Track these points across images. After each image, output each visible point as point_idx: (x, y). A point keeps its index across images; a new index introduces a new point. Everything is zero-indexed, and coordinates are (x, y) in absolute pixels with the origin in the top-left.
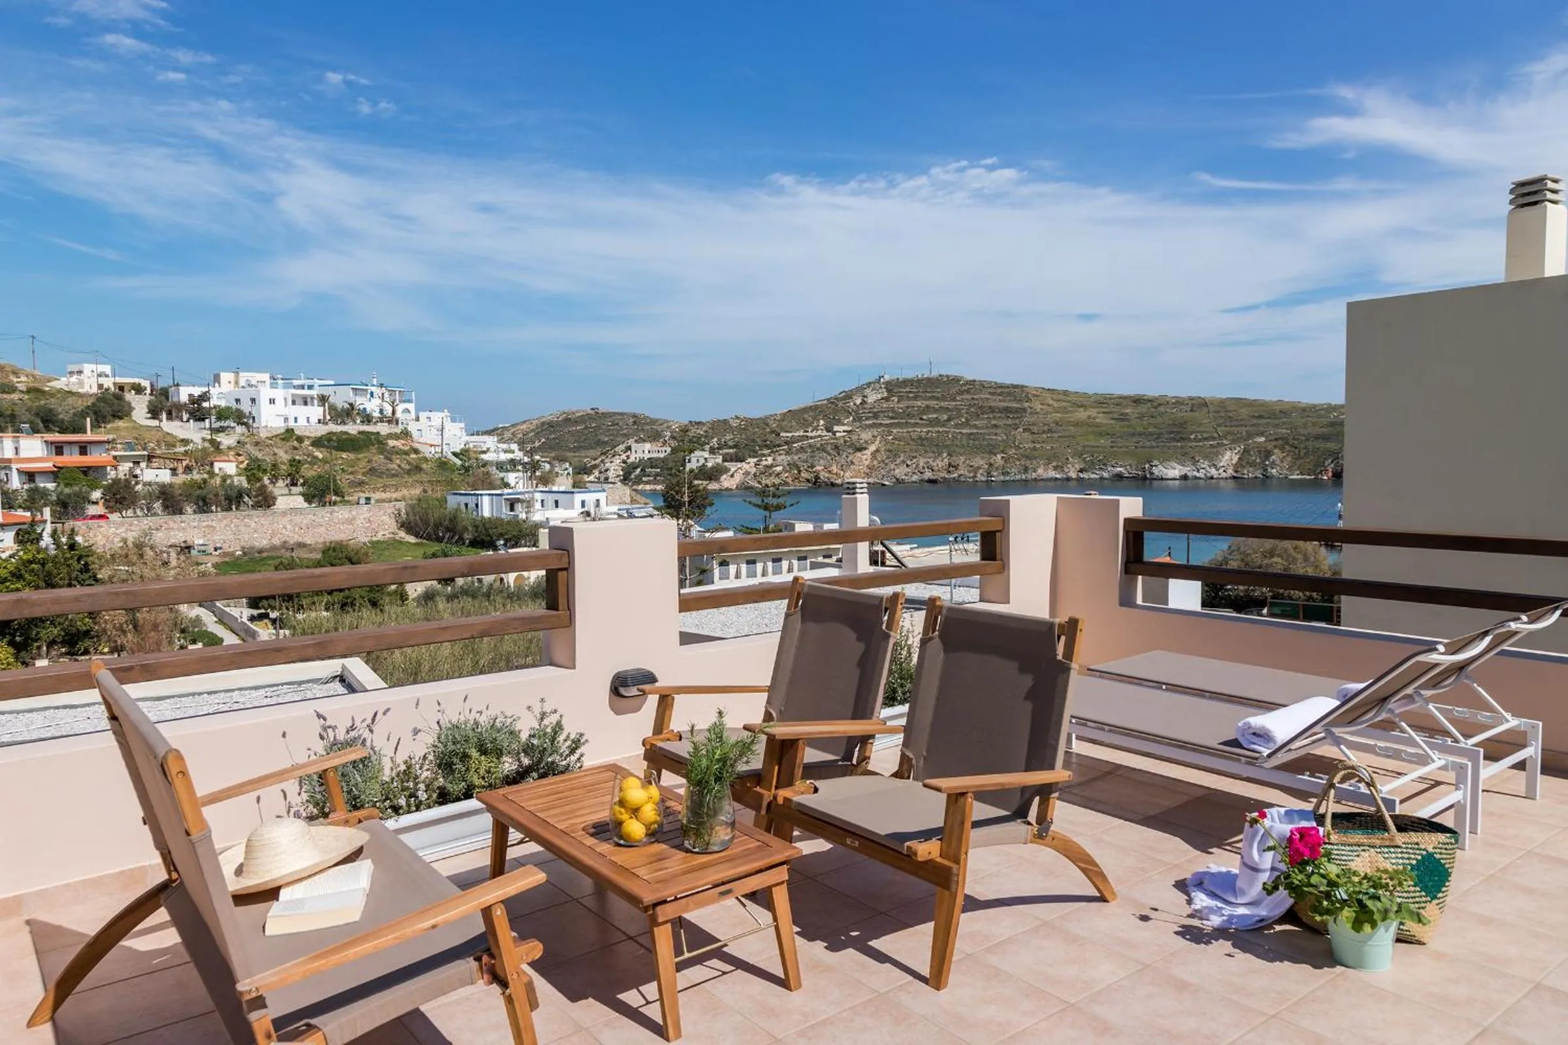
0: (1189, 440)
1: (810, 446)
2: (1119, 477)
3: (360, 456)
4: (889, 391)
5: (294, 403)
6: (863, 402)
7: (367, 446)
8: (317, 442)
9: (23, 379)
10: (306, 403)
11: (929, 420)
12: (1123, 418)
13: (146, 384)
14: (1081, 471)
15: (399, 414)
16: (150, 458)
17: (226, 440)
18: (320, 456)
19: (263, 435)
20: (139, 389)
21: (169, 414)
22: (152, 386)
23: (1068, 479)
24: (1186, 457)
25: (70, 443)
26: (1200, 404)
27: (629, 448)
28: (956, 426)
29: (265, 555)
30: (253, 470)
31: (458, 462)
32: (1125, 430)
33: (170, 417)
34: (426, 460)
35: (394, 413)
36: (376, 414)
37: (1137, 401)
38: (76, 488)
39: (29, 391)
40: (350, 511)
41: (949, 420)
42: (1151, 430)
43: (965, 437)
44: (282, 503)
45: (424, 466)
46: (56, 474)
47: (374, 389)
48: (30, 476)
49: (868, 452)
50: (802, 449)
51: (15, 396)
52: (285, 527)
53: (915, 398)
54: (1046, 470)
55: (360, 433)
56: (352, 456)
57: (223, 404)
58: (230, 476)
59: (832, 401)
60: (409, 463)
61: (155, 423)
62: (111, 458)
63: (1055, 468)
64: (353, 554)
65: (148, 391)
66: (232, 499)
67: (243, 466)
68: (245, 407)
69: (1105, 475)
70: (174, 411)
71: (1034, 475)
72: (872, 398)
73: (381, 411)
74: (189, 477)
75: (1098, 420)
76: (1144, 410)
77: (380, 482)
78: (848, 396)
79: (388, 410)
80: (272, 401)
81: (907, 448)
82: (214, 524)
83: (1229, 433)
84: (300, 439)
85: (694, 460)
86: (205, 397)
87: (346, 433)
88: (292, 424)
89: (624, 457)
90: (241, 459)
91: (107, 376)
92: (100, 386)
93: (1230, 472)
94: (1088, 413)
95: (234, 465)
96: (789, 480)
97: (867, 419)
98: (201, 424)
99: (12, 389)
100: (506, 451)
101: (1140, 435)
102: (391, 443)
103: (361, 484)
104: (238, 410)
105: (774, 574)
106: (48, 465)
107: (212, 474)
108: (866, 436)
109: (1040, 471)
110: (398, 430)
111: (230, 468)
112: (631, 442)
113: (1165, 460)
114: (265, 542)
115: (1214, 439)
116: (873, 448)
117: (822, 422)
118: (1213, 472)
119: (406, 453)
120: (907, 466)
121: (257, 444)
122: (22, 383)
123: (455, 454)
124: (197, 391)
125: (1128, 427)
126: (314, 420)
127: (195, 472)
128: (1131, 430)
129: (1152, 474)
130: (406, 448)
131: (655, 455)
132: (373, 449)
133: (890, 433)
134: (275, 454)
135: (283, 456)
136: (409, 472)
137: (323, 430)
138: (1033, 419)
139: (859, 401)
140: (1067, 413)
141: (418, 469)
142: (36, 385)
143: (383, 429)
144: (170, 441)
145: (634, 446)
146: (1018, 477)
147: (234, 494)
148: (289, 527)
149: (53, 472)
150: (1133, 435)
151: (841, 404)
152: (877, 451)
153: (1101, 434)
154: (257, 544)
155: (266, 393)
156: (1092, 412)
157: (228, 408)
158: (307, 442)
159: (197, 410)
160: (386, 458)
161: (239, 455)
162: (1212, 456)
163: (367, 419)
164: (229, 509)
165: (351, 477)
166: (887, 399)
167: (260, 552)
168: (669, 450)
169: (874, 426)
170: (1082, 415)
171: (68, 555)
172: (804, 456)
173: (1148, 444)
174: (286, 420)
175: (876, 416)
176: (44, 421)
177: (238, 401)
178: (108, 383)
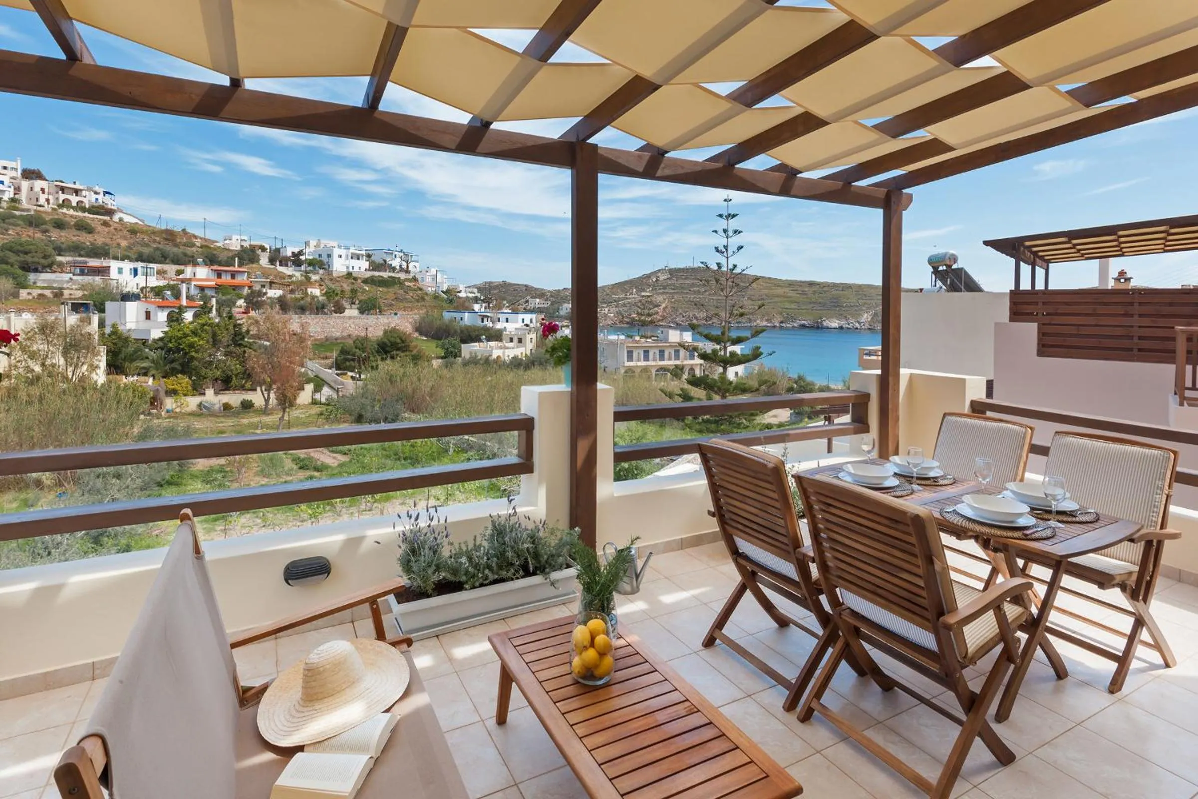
0: (843, 306)
1: (629, 303)
2: (803, 326)
3: (390, 290)
4: (671, 274)
5: (352, 258)
6: (657, 280)
7: (394, 285)
8: (366, 281)
9: (199, 240)
10: (358, 259)
11: (694, 291)
12: (804, 293)
13: (267, 246)
14: (781, 322)
15: (410, 268)
16: (271, 283)
17: (314, 277)
18: (367, 289)
19: (335, 275)
20: (263, 249)
21: (280, 262)
22: (270, 248)
23: (775, 327)
24: (840, 316)
25: (226, 271)
26: (848, 287)
27: (527, 301)
28: (710, 295)
29: (339, 341)
30: (329, 294)
31: (446, 297)
32: (805, 300)
33: (281, 265)
34: (426, 294)
35: (408, 267)
36: (398, 267)
37: (811, 284)
38: (229, 297)
39: (202, 247)
40: (388, 319)
41: (705, 291)
42: (820, 300)
43: (715, 302)
44: (348, 313)
45: (426, 298)
46: (218, 288)
47: (396, 253)
48: (202, 289)
49: (661, 308)
50: (624, 305)
51: (194, 249)
52: (350, 326)
53: (686, 279)
54: (761, 321)
55: (389, 277)
56: (385, 289)
57: (311, 257)
58: (317, 297)
59: (641, 279)
60: (418, 296)
61: (273, 267)
62: (249, 282)
63: (767, 320)
64: (402, 335)
65: (268, 250)
66: (319, 309)
67: (323, 292)
68: (324, 259)
69: (795, 325)
70: (284, 262)
71: (755, 324)
72: (662, 277)
73: (400, 266)
74: (293, 296)
75: (789, 295)
76: (816, 289)
77: (402, 305)
78: (648, 276)
79: (404, 265)
80: (340, 256)
81: (683, 306)
82: (309, 321)
83: (865, 303)
84: (355, 279)
85: (564, 309)
86: (301, 253)
87: (382, 277)
88: (351, 270)
89: (524, 306)
90: (322, 287)
91: (246, 241)
92: (242, 246)
93: (867, 326)
94: (783, 290)
95: (319, 290)
96: (617, 322)
97: (660, 289)
98: (298, 268)
99: (193, 245)
100: (470, 293)
101: (814, 303)
102: (407, 284)
103: (391, 305)
104: (321, 261)
105: (660, 360)
106: (213, 283)
107: (306, 294)
108: (660, 298)
109: (758, 322)
110: (410, 276)
111: (316, 292)
112: (528, 298)
113: (829, 317)
114: (338, 334)
115: (857, 306)
116: (664, 305)
117: (635, 290)
118: (857, 325)
119: (415, 290)
120: (683, 316)
121: (331, 280)
122: (198, 242)
123: (443, 292)
124: (296, 250)
125: (807, 298)
126: (363, 269)
127: (297, 293)
128: (808, 300)
129: (822, 325)
130: (416, 287)
131: (543, 306)
132: (397, 287)
133: (673, 298)
134: (342, 286)
135: (347, 287)
136: (418, 301)
137: (369, 274)
138: (752, 293)
139: (654, 279)
140: (772, 289)
141: (423, 299)
142: (206, 244)
143: (402, 276)
144: (282, 276)
145: (531, 300)
146: (746, 325)
147: (320, 305)
148: (353, 326)
149: (215, 288)
150: (810, 303)
151: (644, 281)
152: (666, 307)
153: (792, 302)
154: (334, 335)
155: (336, 252)
156: (787, 290)
157: (314, 259)
158: (359, 281)
159: (296, 260)
160: (405, 292)
161: (322, 285)
162: (857, 315)
163: (393, 269)
164: (317, 314)
165: (386, 301)
166: (669, 279)
167: (336, 339)
168: (550, 303)
169: (663, 293)
170: (780, 291)
171: (228, 323)
172: (625, 309)
173: (819, 308)
174: (348, 267)
175: (664, 288)
176: (210, 261)
177: (320, 256)
178: (246, 244)
